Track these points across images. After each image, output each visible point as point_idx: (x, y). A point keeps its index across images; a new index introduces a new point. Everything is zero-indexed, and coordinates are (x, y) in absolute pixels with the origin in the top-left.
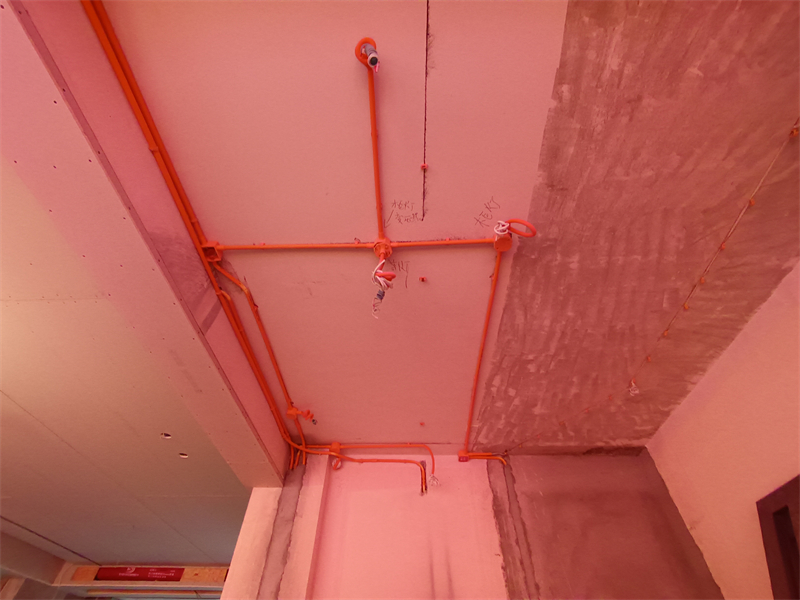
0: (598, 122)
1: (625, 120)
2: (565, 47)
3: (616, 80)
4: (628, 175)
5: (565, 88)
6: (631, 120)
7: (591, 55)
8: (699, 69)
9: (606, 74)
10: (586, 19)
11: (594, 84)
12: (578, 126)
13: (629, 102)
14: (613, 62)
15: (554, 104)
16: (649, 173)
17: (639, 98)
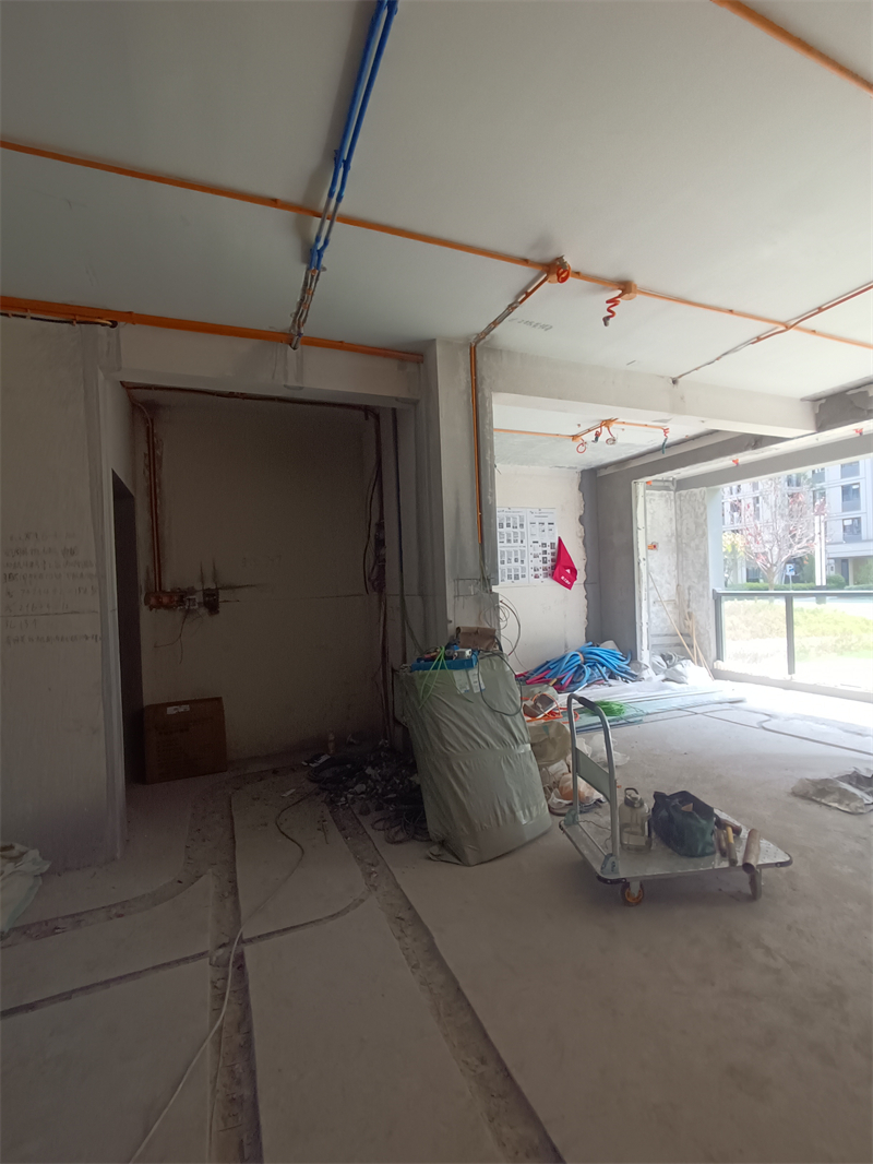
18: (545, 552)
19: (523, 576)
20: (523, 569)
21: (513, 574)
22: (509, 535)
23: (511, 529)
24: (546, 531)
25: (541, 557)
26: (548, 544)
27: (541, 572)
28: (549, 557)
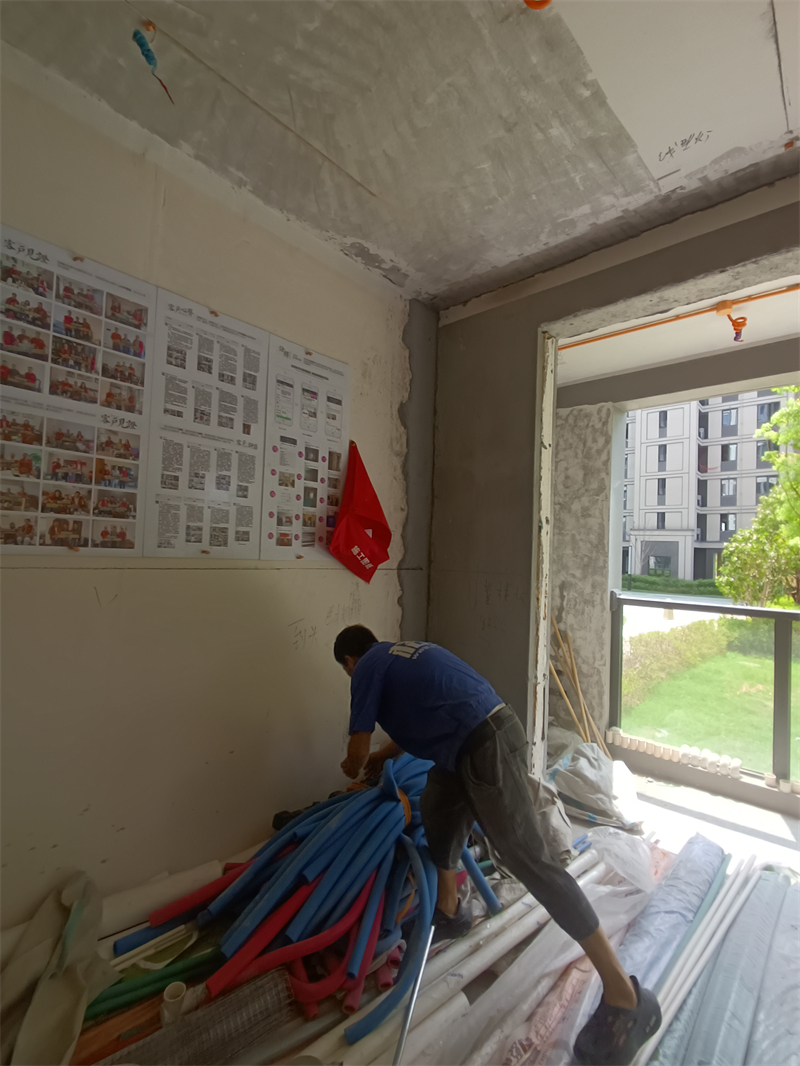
0: (528, 96)
1: (505, 114)
2: (609, 112)
3: (543, 126)
4: (449, 85)
5: (587, 93)
6: (500, 117)
7: (581, 123)
8: (484, 168)
9: (555, 123)
10: (603, 134)
11: (560, 112)
12: (547, 81)
13: (515, 124)
14: (556, 131)
15: (590, 77)
16: (431, 99)
17: (509, 130)
18: (313, 475)
19: (243, 537)
20: (245, 515)
21: (206, 525)
22: (203, 396)
23: (211, 381)
24: (321, 417)
25: (300, 485)
26: (323, 453)
27: (296, 528)
28: (323, 490)
